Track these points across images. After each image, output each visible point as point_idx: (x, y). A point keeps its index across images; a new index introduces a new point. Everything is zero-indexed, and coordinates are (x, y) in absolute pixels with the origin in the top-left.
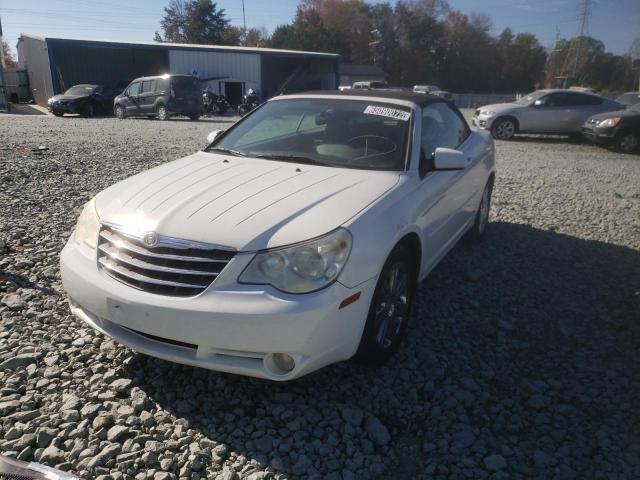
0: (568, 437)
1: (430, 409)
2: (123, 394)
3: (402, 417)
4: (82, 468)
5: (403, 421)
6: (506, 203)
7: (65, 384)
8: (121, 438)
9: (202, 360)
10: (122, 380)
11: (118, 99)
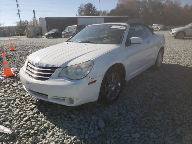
0: (166, 130)
1: (121, 119)
2: (32, 109)
3: (111, 120)
4: (13, 128)
5: (111, 122)
6: (174, 58)
7: (19, 106)
8: (26, 121)
9: (50, 99)
10: (33, 105)
11: (63, 33)
